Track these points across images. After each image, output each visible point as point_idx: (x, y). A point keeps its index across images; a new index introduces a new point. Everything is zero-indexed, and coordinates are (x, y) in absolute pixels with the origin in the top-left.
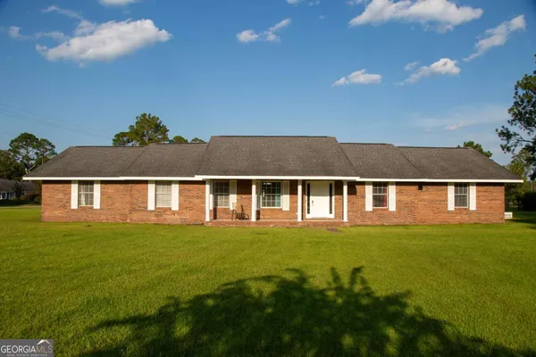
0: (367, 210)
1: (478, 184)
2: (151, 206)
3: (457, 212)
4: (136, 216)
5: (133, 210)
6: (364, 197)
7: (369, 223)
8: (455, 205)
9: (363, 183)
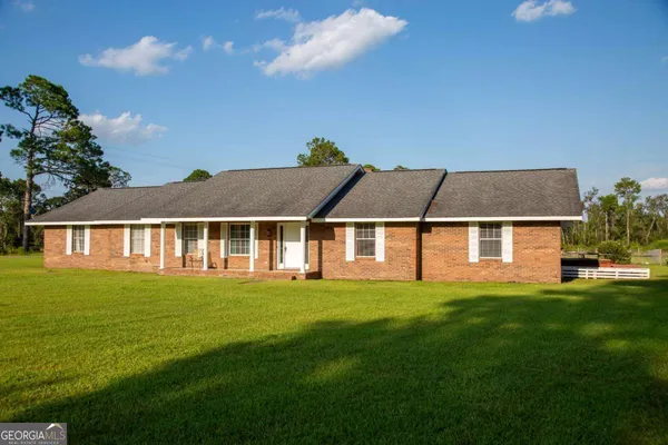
0: (348, 259)
1: (516, 224)
2: (126, 253)
3: (484, 264)
4: (113, 263)
5: (112, 256)
6: (344, 243)
7: (350, 277)
8: (481, 255)
9: (343, 225)
